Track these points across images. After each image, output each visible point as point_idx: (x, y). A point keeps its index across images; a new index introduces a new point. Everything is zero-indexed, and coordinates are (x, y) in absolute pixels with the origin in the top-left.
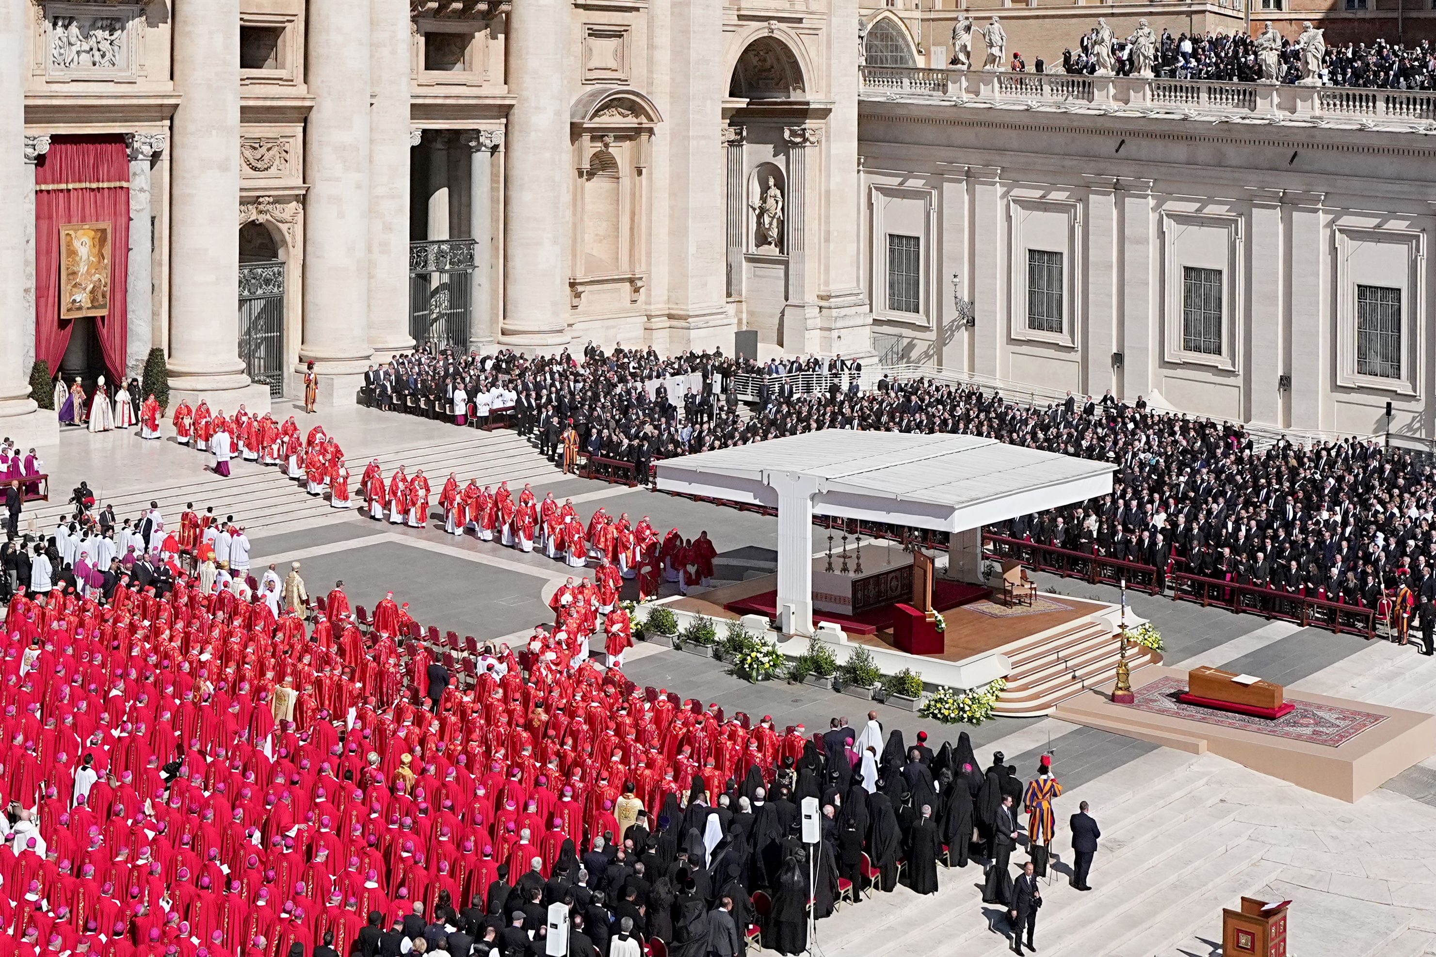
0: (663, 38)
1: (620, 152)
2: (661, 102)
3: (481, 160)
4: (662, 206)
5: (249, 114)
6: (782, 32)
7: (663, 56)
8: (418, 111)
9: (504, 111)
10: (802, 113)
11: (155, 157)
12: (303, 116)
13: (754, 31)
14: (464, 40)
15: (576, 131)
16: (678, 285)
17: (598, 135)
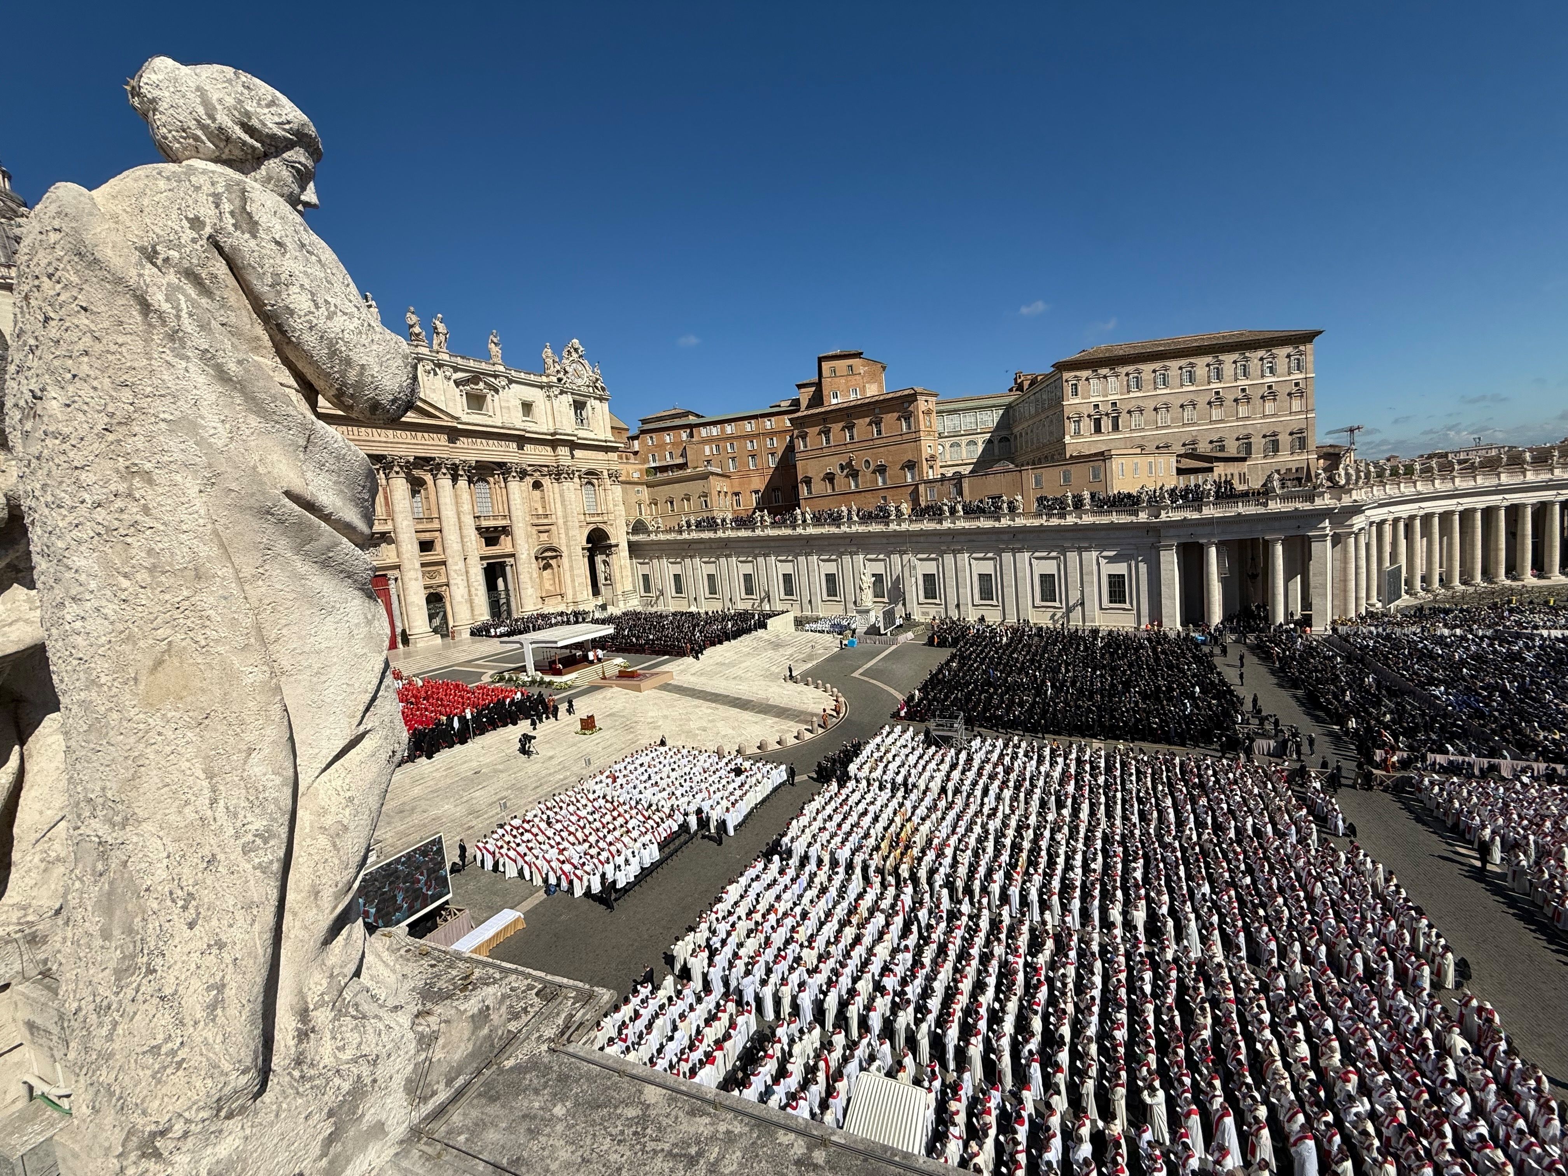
0: (562, 531)
1: (552, 562)
2: (564, 548)
3: (508, 569)
4: (568, 575)
5: (423, 565)
6: (601, 526)
7: (563, 536)
8: (482, 558)
9: (513, 555)
10: (611, 546)
11: (396, 579)
12: (444, 563)
13: (592, 527)
14: (498, 538)
15: (537, 558)
16: (575, 594)
17: (543, 558)
